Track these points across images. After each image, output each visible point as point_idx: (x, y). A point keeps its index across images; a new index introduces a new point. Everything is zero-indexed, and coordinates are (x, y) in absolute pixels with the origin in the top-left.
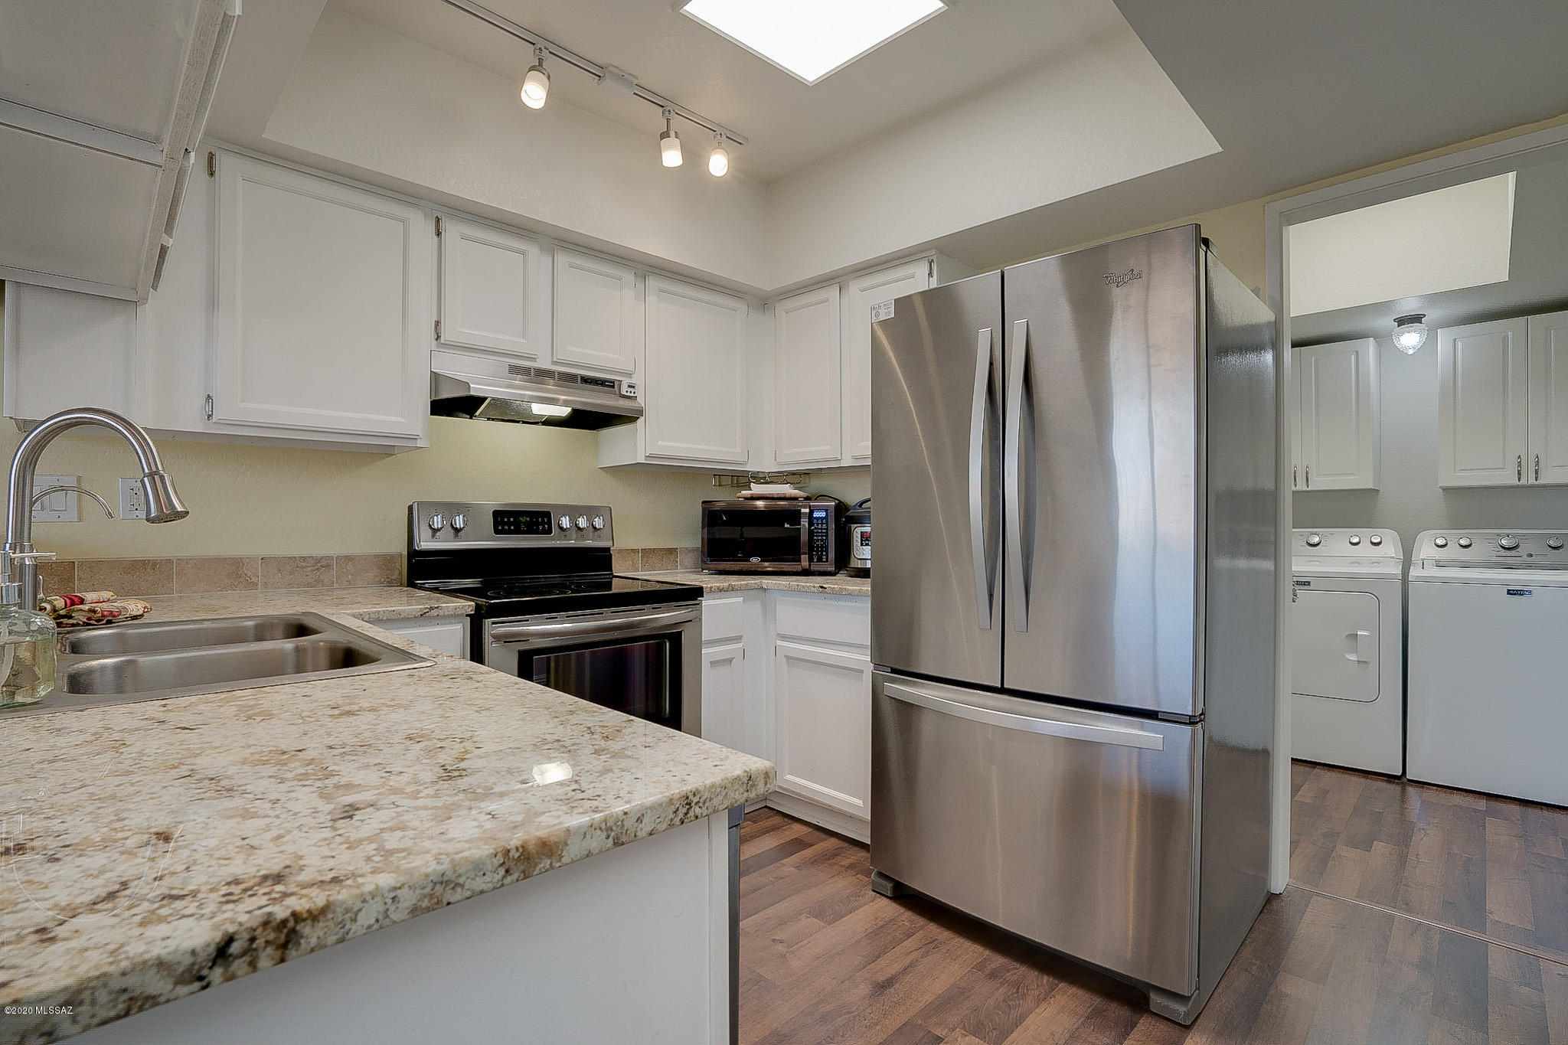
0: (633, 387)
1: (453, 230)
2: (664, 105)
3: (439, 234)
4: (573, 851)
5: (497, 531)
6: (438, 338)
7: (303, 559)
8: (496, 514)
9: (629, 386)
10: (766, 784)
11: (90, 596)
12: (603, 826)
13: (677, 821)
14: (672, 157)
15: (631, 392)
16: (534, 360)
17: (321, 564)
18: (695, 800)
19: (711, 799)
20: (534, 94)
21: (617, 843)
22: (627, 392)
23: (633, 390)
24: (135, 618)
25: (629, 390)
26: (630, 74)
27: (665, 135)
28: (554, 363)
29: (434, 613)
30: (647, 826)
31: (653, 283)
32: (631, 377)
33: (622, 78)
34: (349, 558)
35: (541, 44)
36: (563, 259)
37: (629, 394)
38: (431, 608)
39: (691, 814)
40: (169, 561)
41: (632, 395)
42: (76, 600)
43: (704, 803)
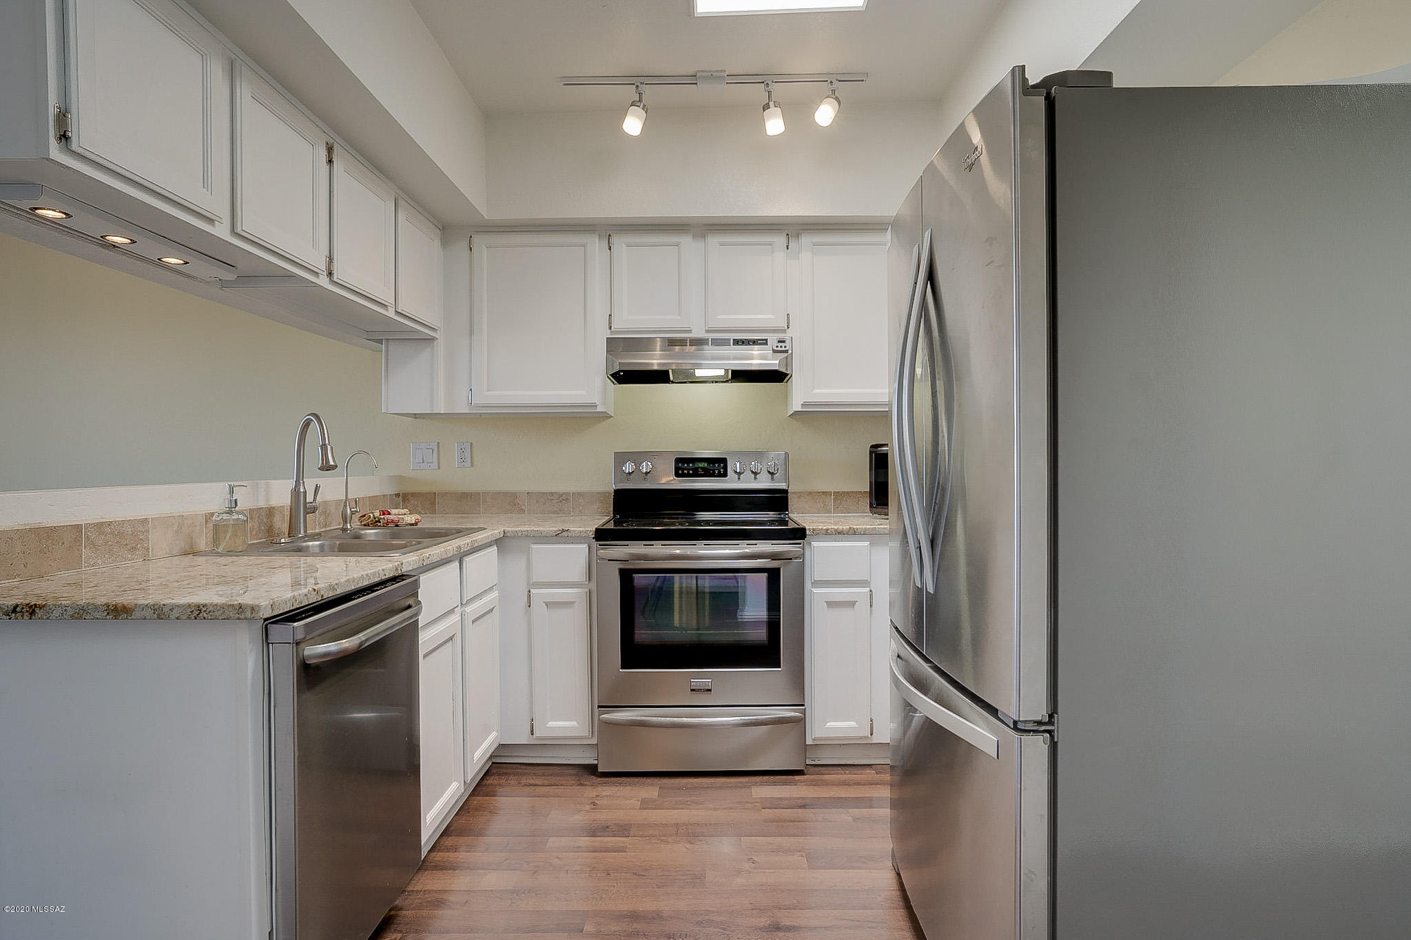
0: (784, 342)
1: (619, 242)
2: (764, 79)
3: (610, 249)
4: (137, 614)
5: (677, 475)
6: (610, 328)
7: (552, 494)
8: (678, 460)
9: (779, 342)
10: (252, 613)
11: (393, 511)
12: (152, 607)
13: (193, 617)
14: (775, 125)
15: (781, 347)
16: (690, 331)
17: (563, 498)
18: (204, 609)
19: (214, 612)
20: (633, 125)
21: (159, 617)
22: (777, 347)
23: (783, 345)
24: (412, 525)
25: (780, 345)
26: (717, 71)
27: (766, 107)
28: (707, 331)
29: (565, 534)
30: (175, 614)
31: (806, 240)
32: (785, 333)
33: (713, 77)
34: (580, 494)
35: (637, 81)
36: (714, 240)
37: (779, 349)
38: (563, 531)
39: (201, 615)
40: (479, 493)
41: (783, 349)
42: (386, 513)
43: (210, 612)
